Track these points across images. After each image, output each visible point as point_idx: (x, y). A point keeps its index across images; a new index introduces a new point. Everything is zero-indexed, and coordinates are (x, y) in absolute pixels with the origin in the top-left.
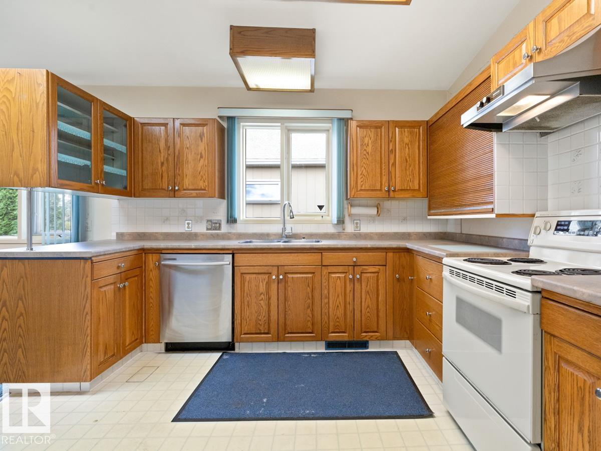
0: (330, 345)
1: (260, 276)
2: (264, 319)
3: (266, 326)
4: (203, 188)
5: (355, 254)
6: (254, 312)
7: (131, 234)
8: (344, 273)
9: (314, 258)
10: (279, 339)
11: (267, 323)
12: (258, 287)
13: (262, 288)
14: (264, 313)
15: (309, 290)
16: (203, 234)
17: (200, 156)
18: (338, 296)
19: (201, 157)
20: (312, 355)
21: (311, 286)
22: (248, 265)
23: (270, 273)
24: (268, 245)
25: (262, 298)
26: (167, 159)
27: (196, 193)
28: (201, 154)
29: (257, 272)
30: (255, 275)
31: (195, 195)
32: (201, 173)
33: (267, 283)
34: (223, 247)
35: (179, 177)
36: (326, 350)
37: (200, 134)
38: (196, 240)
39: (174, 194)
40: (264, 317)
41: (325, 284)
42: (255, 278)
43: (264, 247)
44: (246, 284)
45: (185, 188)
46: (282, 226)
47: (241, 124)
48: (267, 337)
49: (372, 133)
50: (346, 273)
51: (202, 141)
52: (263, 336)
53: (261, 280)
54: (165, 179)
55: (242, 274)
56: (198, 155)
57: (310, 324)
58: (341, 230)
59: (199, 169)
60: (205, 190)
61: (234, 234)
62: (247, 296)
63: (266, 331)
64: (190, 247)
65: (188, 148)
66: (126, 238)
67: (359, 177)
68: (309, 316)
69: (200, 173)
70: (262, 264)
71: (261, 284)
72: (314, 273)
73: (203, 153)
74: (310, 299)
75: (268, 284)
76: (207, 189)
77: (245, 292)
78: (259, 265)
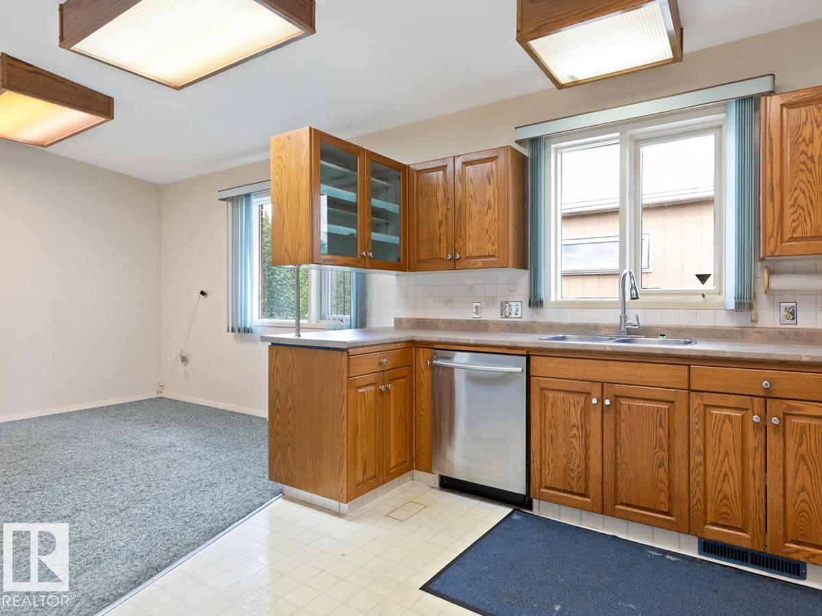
0: (708, 547)
1: (571, 396)
2: (579, 470)
3: (582, 483)
4: (491, 254)
5: (769, 373)
6: (561, 455)
7: (409, 320)
8: (742, 409)
9: (675, 375)
10: (603, 509)
11: (583, 478)
12: (567, 413)
13: (575, 418)
14: (578, 461)
15: (662, 433)
16: (497, 324)
17: (487, 206)
18: (727, 454)
19: (489, 207)
20: (668, 557)
21: (665, 425)
22: (551, 376)
23: (589, 394)
24: (584, 345)
25: (575, 434)
26: (446, 217)
27: (483, 262)
28: (489, 202)
29: (566, 388)
30: (561, 395)
31: (480, 264)
32: (489, 232)
33: (582, 409)
34: (513, 345)
35: (460, 240)
36: (700, 554)
37: (488, 172)
38: (486, 331)
39: (454, 264)
40: (579, 466)
41: (697, 427)
42: (563, 397)
43: (578, 348)
44: (549, 406)
45: (468, 255)
46: (619, 312)
47: (552, 146)
48: (583, 501)
50: (747, 410)
51: (490, 184)
52: (576, 497)
53: (572, 403)
54: (444, 245)
55: (542, 389)
56: (485, 205)
57: (663, 497)
59: (486, 227)
60: (493, 256)
61: (541, 324)
62: (550, 427)
63: (582, 491)
64: (468, 342)
65: (471, 197)
66: (404, 325)
68: (661, 481)
69: (487, 232)
70: (573, 377)
71: (572, 409)
72: (673, 402)
73: (492, 200)
74: (664, 450)
75: (586, 410)
76: (497, 255)
77: (547, 420)
78: (569, 377)
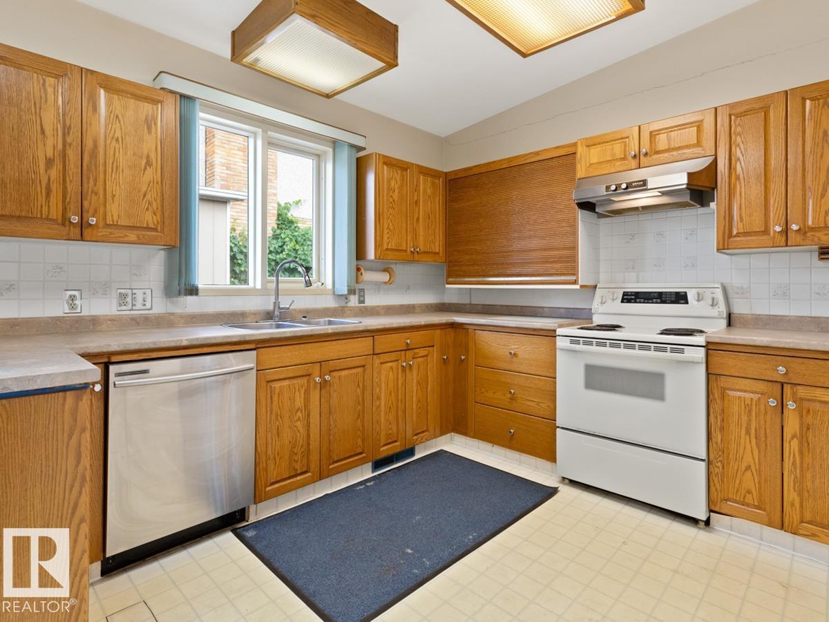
0: (378, 465)
1: (295, 381)
2: (303, 450)
3: (305, 461)
4: (151, 225)
5: (407, 335)
6: (287, 442)
8: (395, 361)
9: (366, 344)
10: (322, 475)
11: (306, 456)
12: (292, 399)
13: (299, 402)
14: (301, 441)
15: (359, 391)
16: (113, 320)
17: (144, 162)
18: (390, 393)
19: (149, 163)
20: (368, 484)
21: (361, 385)
22: (278, 366)
23: (309, 375)
24: (312, 330)
25: (299, 417)
26: (64, 155)
27: (137, 236)
28: (148, 157)
29: (291, 375)
30: (286, 383)
31: (133, 238)
32: (148, 196)
33: (305, 391)
34: (243, 339)
35: (94, 198)
36: (373, 472)
37: (147, 117)
38: (94, 331)
39: (82, 232)
40: (302, 446)
41: (377, 380)
42: (289, 385)
43: (306, 334)
44: (275, 398)
45: (109, 221)
48: (305, 478)
49: (397, 175)
50: (398, 361)
51: (150, 132)
52: (299, 478)
53: (297, 388)
54: (56, 199)
55: (268, 382)
56: (141, 157)
57: (360, 442)
58: (343, 304)
59: (144, 188)
60: (155, 230)
62: (277, 419)
63: (304, 469)
64: (178, 344)
65: (117, 140)
67: (385, 232)
68: (359, 430)
69: (145, 196)
70: (299, 362)
71: (297, 393)
72: (364, 366)
73: (153, 155)
74: (360, 405)
75: (307, 392)
76: (159, 229)
77: (274, 412)
78: (293, 363)
